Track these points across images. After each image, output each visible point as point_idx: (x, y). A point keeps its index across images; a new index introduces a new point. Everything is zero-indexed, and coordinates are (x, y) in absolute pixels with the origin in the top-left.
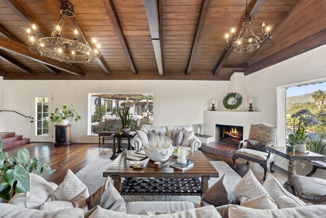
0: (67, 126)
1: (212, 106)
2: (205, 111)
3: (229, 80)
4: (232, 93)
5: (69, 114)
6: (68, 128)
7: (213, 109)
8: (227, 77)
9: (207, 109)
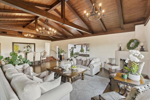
0: (62, 55)
1: (120, 48)
2: (116, 51)
3: (134, 31)
4: (133, 40)
5: (62, 51)
6: (63, 56)
7: (120, 49)
8: (133, 29)
9: (117, 50)
